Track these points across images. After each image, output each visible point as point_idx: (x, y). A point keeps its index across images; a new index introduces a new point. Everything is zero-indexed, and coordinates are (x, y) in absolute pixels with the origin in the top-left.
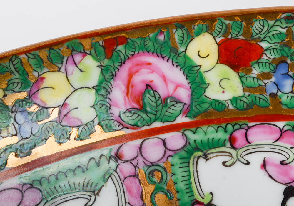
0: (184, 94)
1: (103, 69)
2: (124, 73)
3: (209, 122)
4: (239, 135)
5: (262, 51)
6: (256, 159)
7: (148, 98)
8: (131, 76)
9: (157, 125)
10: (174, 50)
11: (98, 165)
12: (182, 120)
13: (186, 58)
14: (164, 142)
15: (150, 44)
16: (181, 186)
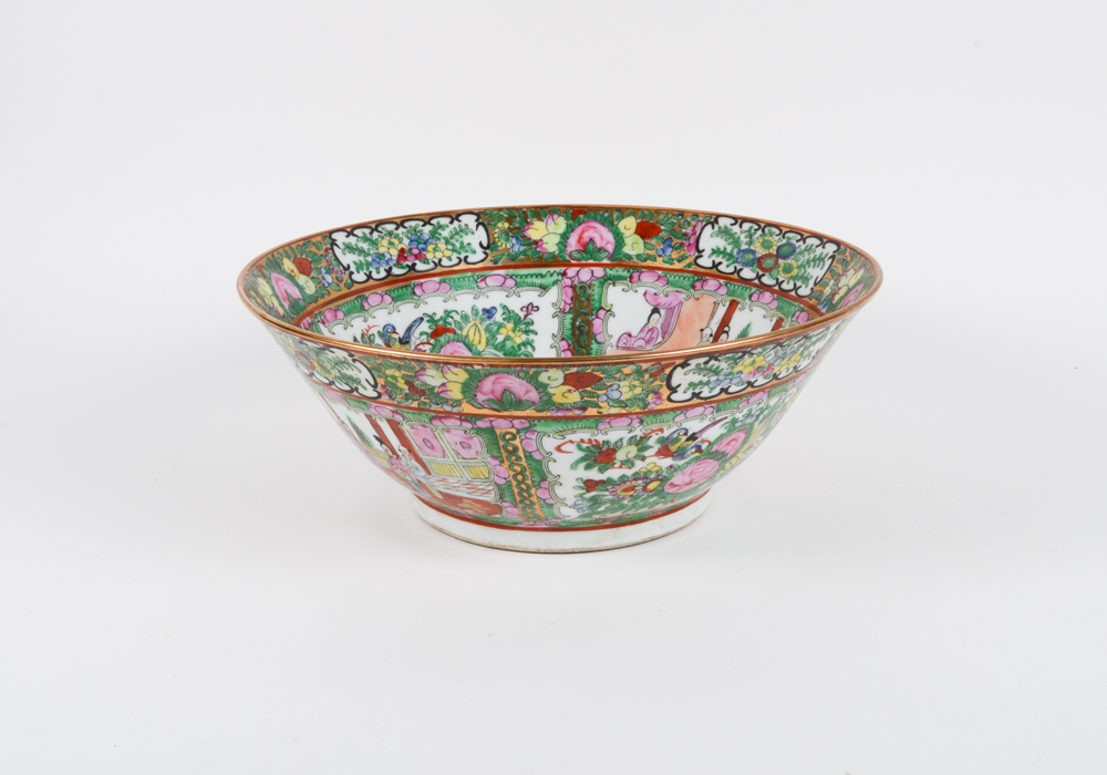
0: (610, 248)
1: (568, 225)
2: (579, 230)
3: (620, 266)
4: (636, 275)
5: (661, 231)
6: (642, 290)
7: (590, 246)
8: (583, 232)
9: (591, 261)
10: (612, 223)
11: (552, 275)
12: (605, 261)
13: (617, 228)
14: (592, 272)
15: (599, 217)
16: (596, 297)
